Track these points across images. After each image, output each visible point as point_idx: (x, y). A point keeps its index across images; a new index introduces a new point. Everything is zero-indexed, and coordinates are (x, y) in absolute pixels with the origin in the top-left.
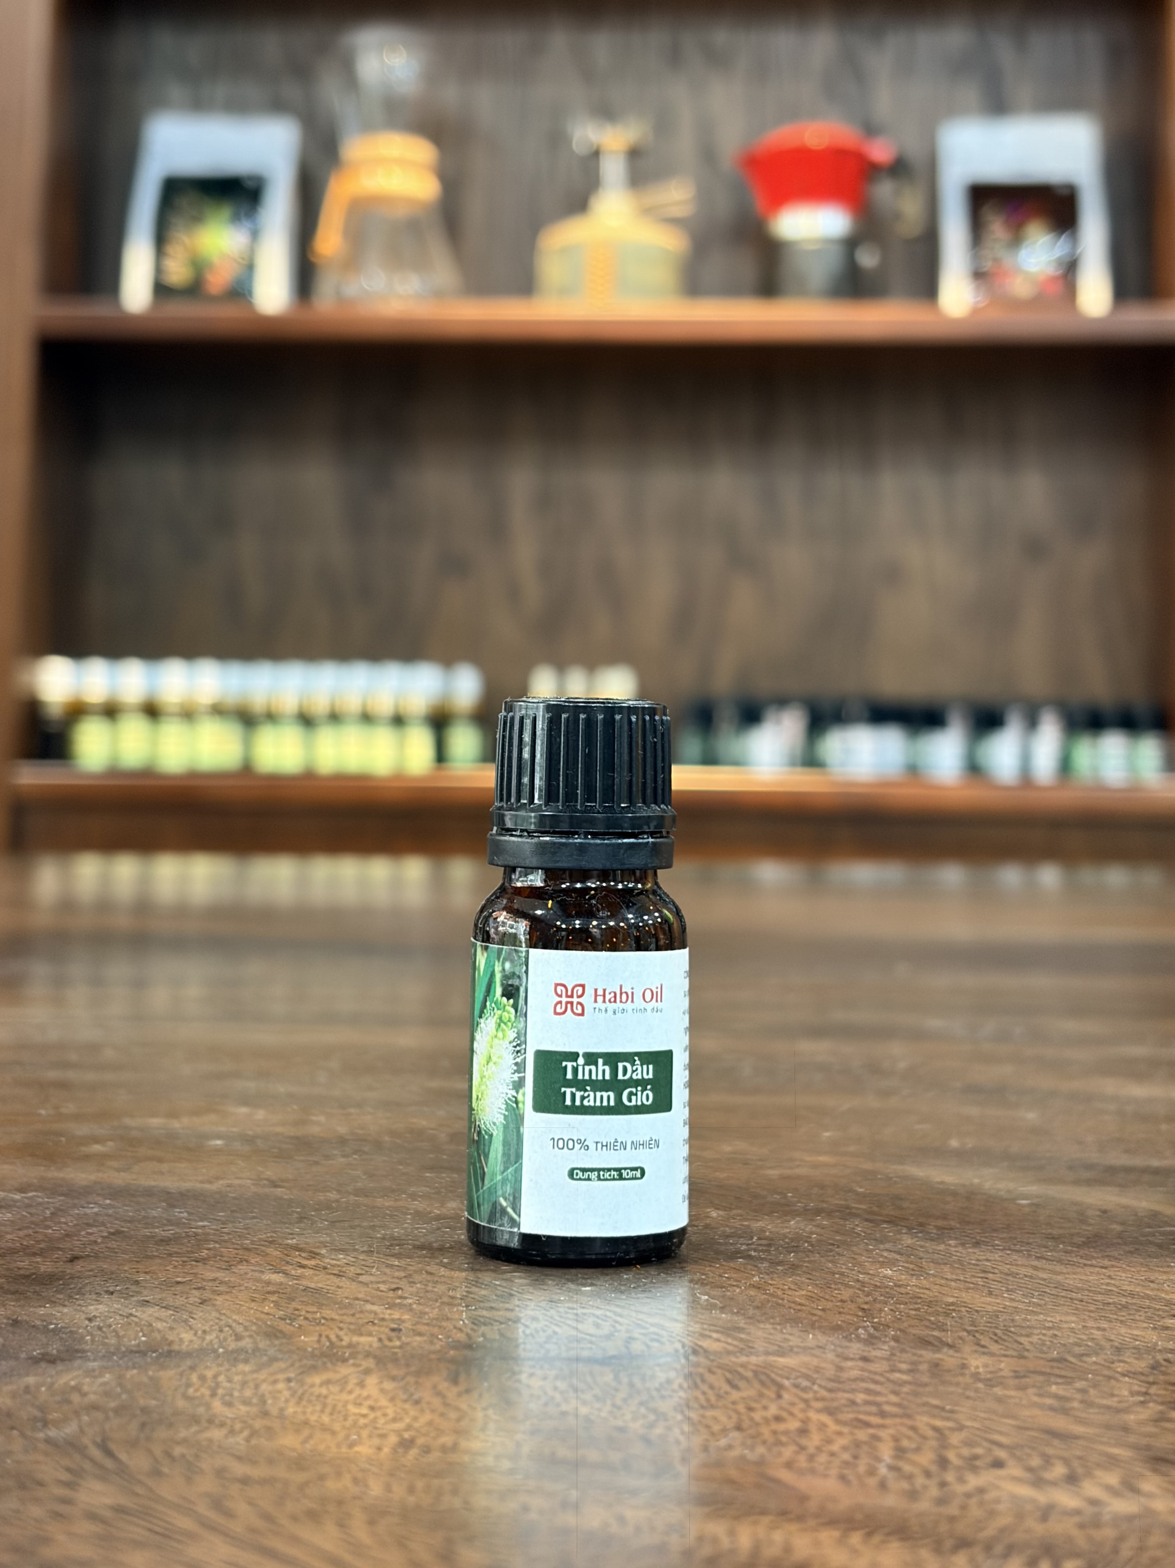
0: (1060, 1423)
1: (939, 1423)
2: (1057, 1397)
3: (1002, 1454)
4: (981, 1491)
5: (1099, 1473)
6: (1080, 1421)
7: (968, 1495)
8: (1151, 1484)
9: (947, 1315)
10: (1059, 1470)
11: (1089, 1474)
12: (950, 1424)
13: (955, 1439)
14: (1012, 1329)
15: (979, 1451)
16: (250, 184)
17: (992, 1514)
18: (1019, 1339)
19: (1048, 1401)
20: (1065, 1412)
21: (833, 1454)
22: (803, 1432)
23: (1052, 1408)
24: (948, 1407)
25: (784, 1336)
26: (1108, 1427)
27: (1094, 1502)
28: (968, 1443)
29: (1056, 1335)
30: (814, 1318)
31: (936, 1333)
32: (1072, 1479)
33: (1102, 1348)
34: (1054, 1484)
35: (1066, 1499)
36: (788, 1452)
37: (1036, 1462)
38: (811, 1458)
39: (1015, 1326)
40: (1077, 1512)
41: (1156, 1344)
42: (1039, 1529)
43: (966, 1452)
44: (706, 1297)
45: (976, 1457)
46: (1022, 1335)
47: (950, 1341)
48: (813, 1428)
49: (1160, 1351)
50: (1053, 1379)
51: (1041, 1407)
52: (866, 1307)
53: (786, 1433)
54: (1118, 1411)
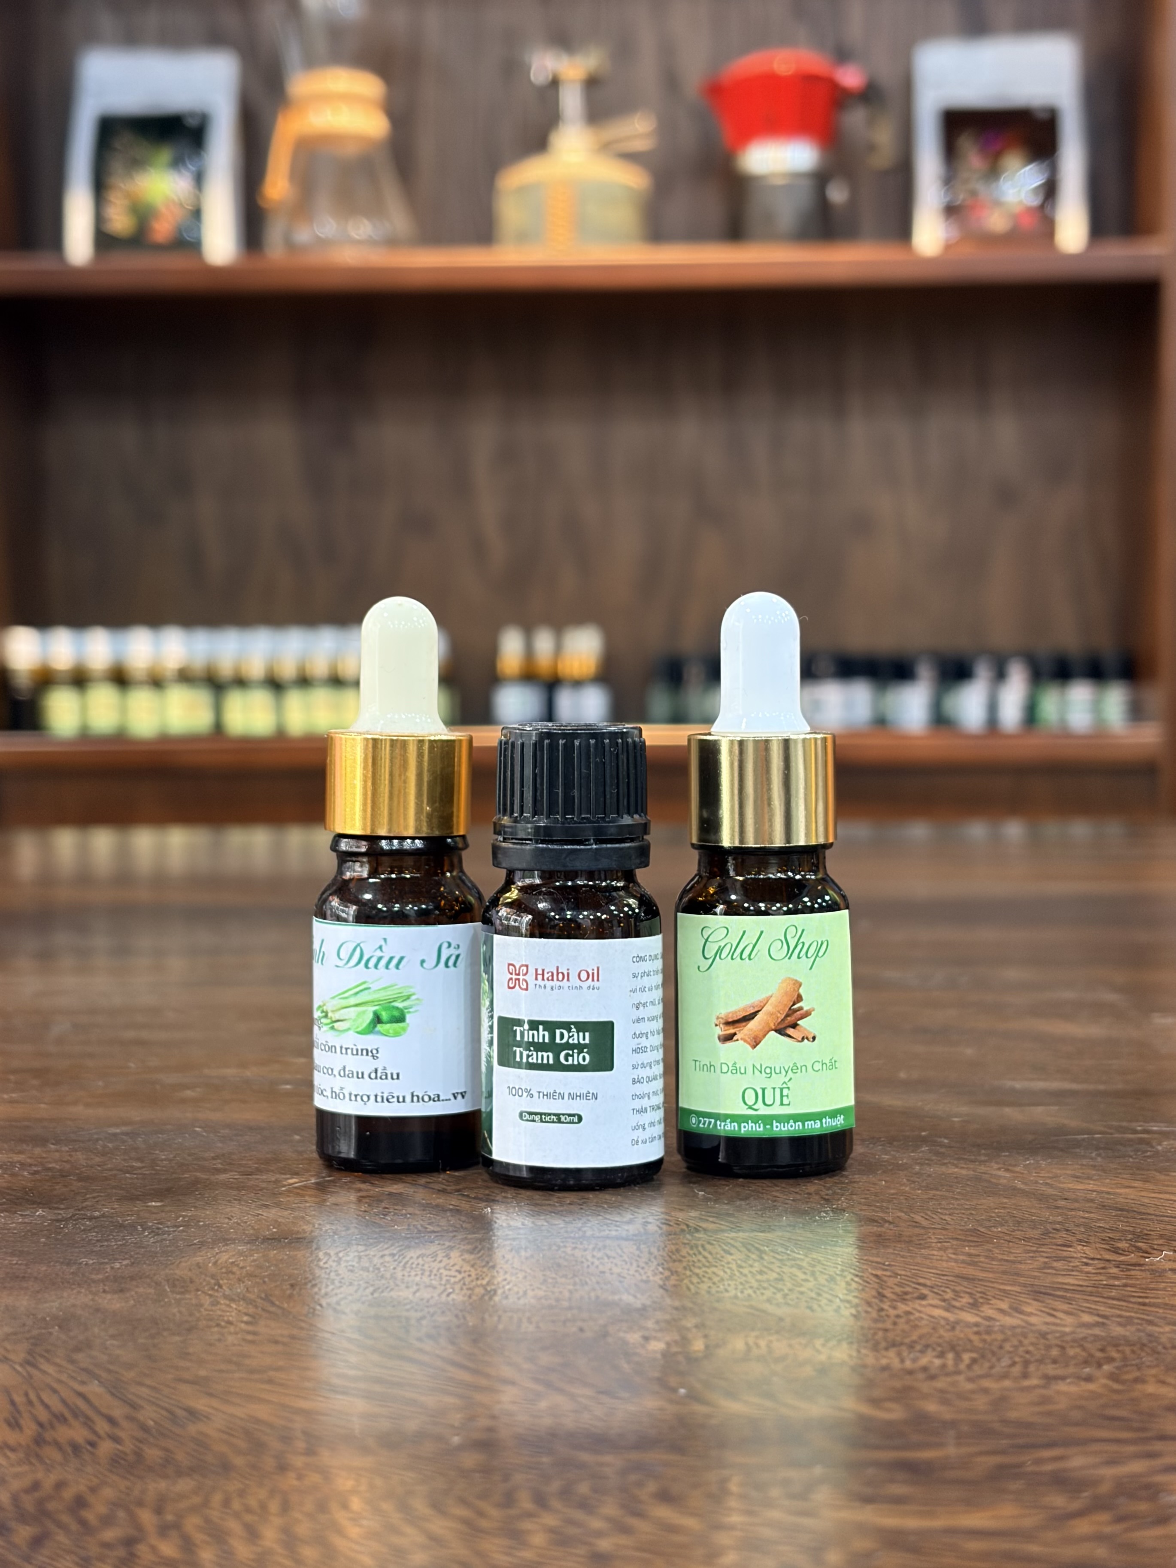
0: (970, 1271)
1: (879, 1273)
2: (970, 1255)
3: (925, 1291)
4: (908, 1313)
5: (994, 1301)
6: (984, 1270)
7: (898, 1316)
8: (1032, 1307)
9: (889, 1202)
10: (966, 1300)
11: (987, 1301)
12: (888, 1273)
13: (891, 1282)
14: (939, 1210)
15: (908, 1289)
16: (192, 122)
17: (916, 1327)
18: (944, 1217)
19: (961, 1257)
20: (974, 1264)
21: (802, 1293)
22: (780, 1280)
23: (963, 1262)
24: (887, 1263)
25: (764, 1219)
26: (1004, 1273)
27: (989, 1319)
28: (900, 1285)
29: (972, 1214)
30: (787, 1206)
31: (881, 1214)
32: (975, 1305)
33: (1007, 1222)
34: (961, 1309)
35: (969, 1317)
36: (768, 1293)
37: (949, 1295)
38: (785, 1296)
39: (941, 1208)
40: (977, 1325)
41: (1048, 1218)
42: (947, 1335)
43: (898, 1290)
44: (703, 1193)
45: (906, 1293)
46: (946, 1214)
47: (890, 1219)
48: (786, 1278)
49: (1050, 1223)
50: (966, 1244)
51: (956, 1261)
52: (827, 1197)
53: (768, 1280)
54: (1013, 1262)
